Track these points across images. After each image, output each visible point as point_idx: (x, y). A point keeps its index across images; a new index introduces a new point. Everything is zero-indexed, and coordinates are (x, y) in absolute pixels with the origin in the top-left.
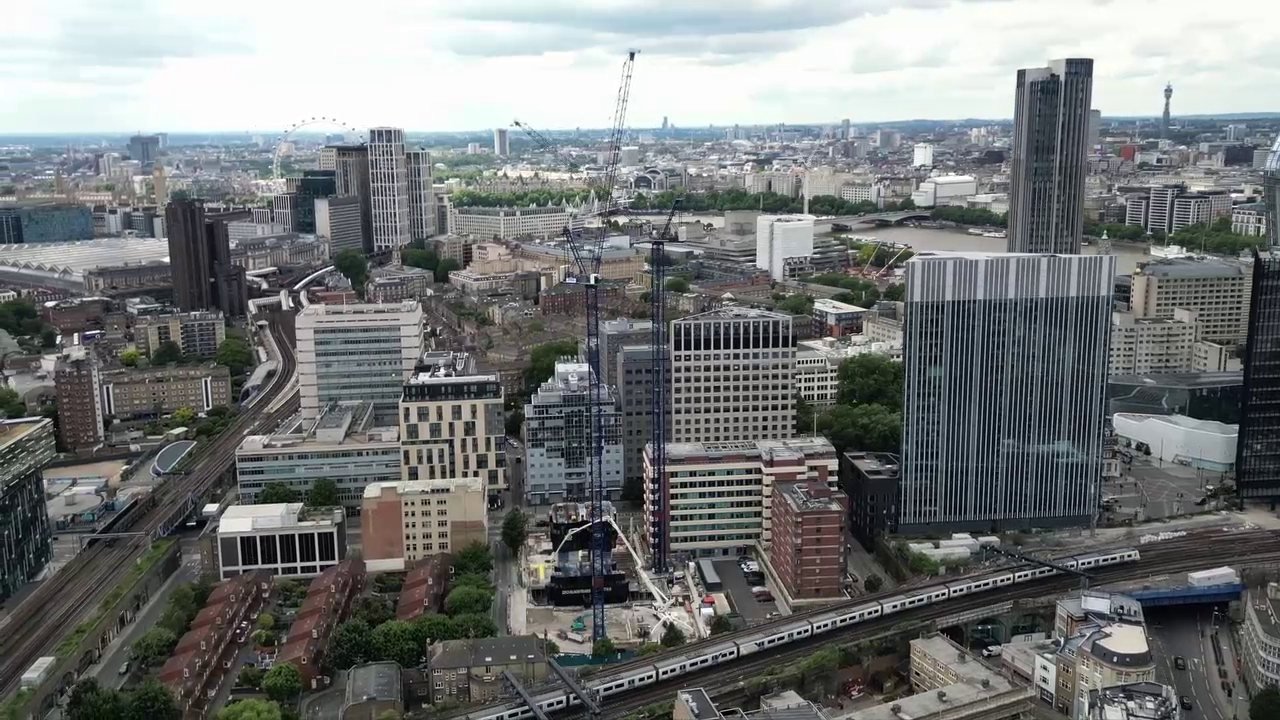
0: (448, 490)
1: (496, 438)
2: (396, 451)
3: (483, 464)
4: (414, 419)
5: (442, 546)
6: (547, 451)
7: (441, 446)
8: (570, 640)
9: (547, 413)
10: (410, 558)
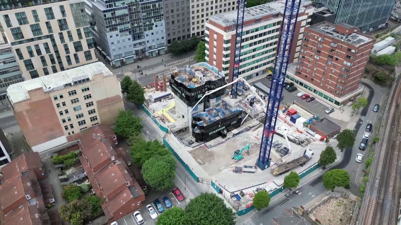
0: (88, 79)
1: (84, 28)
2: (9, 50)
3: (79, 48)
4: (15, 23)
5: (93, 119)
6: (120, 32)
7: (44, 41)
8: (244, 172)
9: (115, 6)
10: (69, 134)
